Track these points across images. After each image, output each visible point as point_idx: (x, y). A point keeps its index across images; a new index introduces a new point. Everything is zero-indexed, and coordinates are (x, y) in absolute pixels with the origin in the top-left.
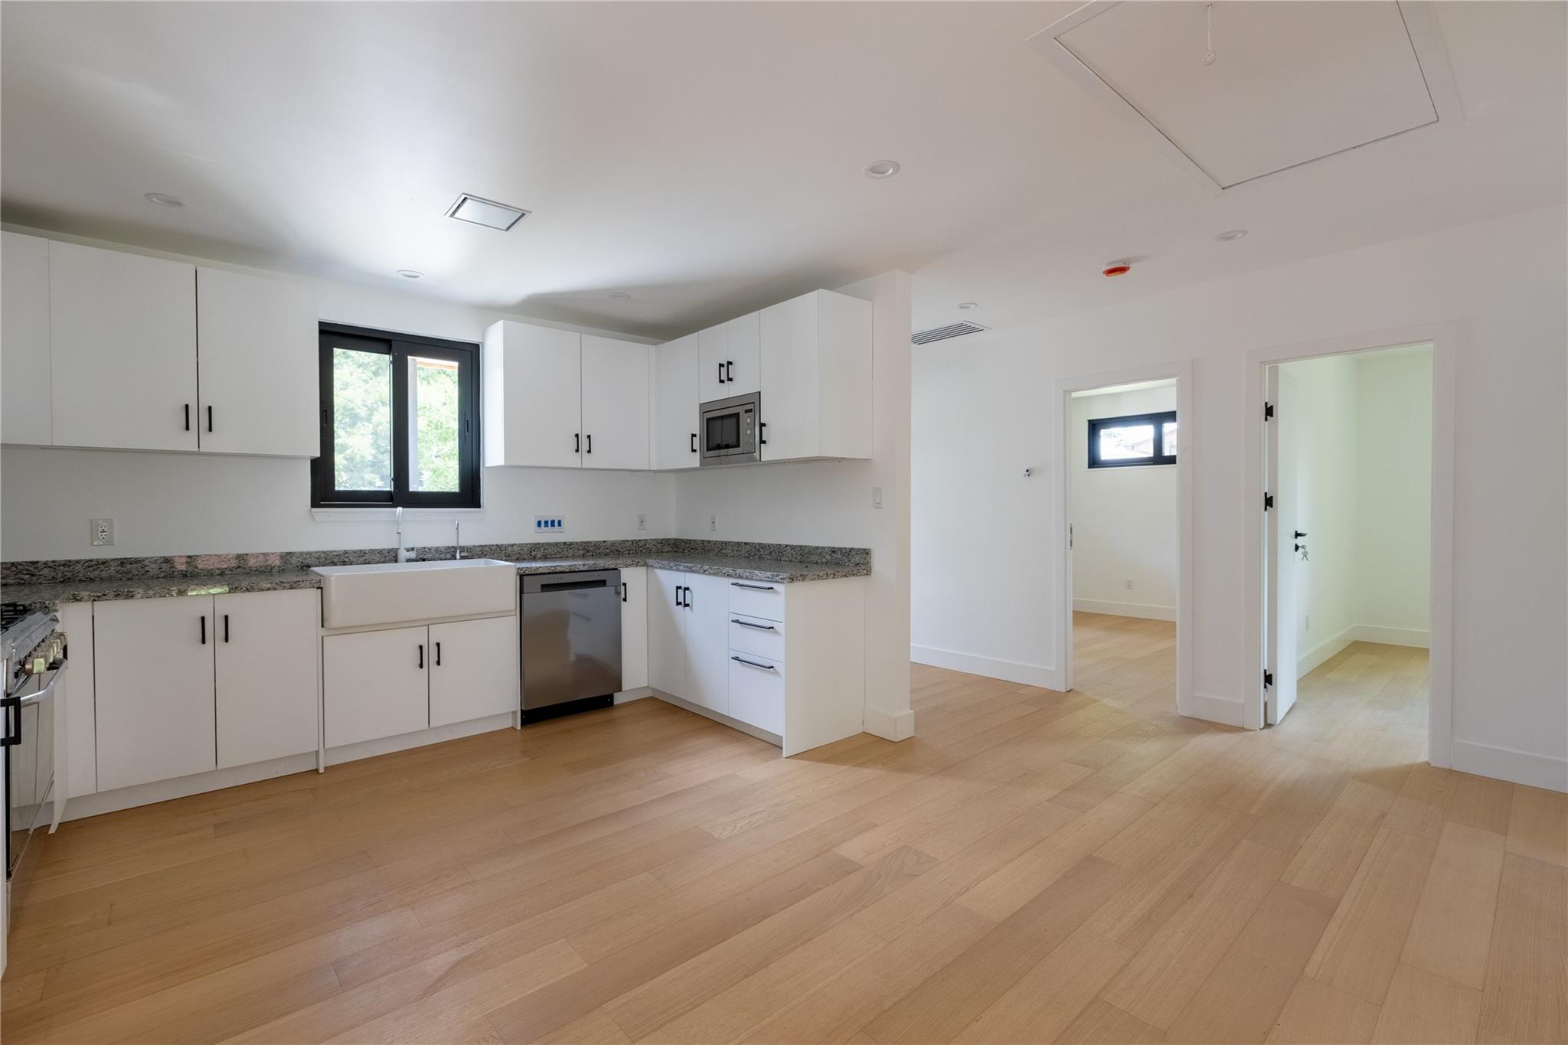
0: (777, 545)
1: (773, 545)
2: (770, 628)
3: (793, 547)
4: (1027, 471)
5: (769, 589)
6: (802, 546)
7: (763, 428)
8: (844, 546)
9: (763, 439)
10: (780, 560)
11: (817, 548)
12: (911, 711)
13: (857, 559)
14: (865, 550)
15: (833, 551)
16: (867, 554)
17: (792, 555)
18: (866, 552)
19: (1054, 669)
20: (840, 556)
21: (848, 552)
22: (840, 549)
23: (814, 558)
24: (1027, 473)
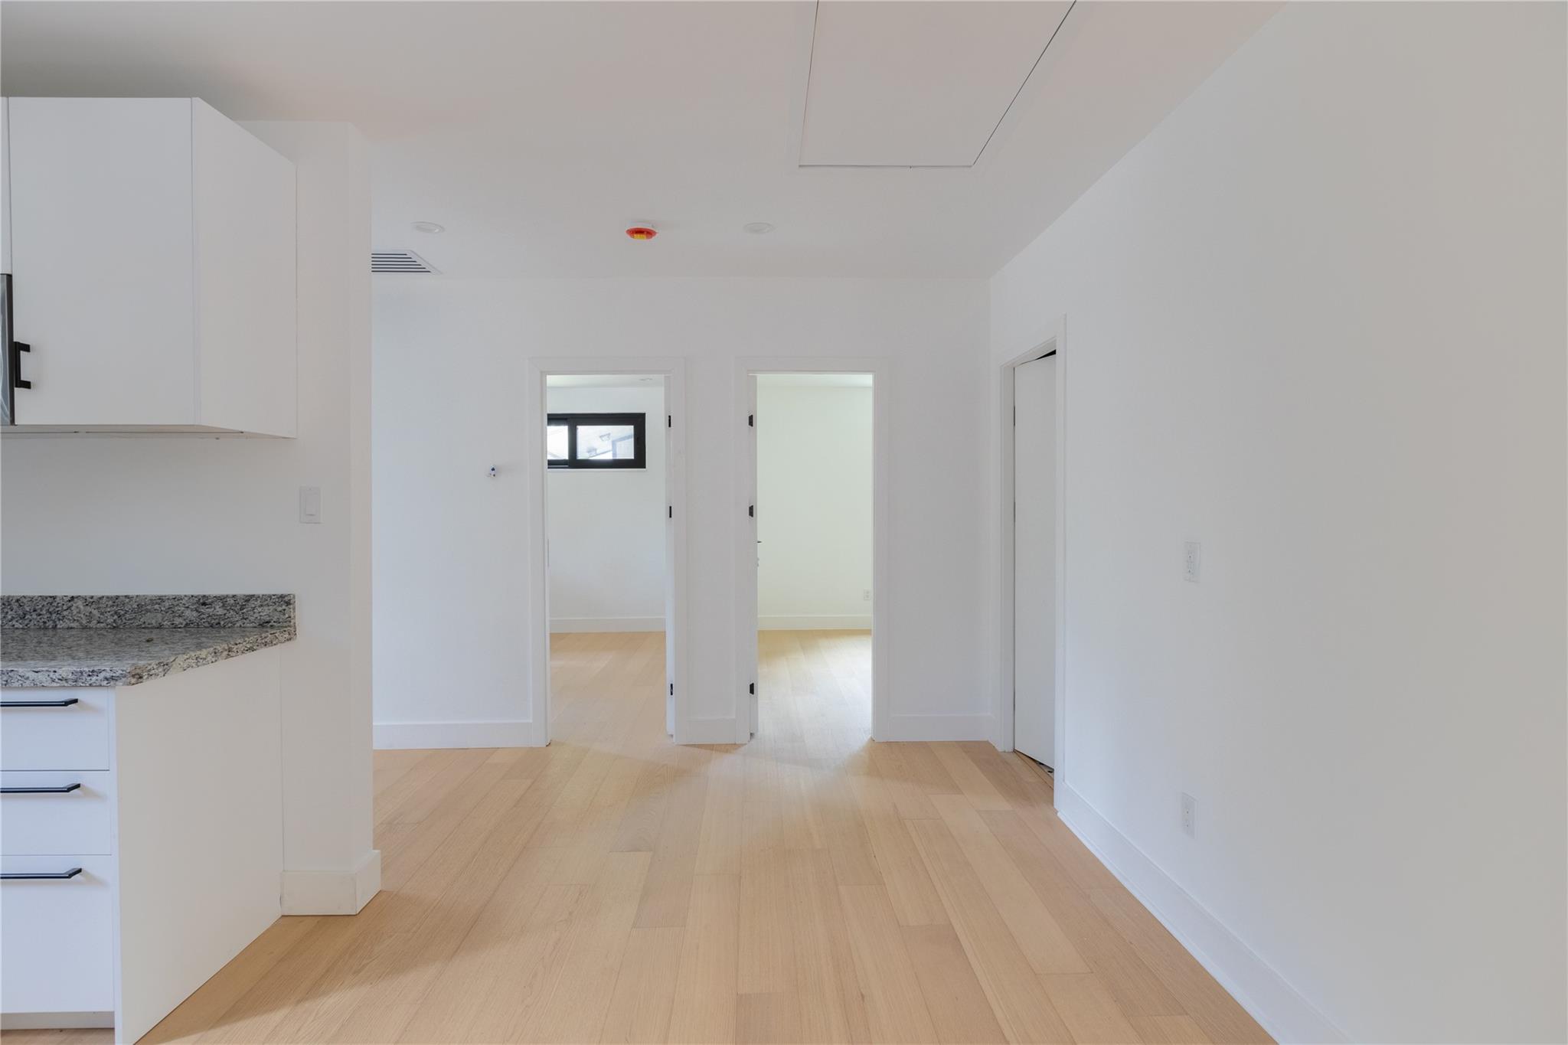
0: (44, 598)
1: (32, 599)
2: (69, 790)
3: (89, 601)
4: (493, 469)
5: (66, 703)
6: (117, 597)
7: (23, 353)
8: (231, 593)
9: (23, 378)
10: (55, 627)
11: (161, 599)
12: (377, 851)
13: (265, 613)
14: (282, 597)
15: (204, 602)
16: (288, 603)
17: (90, 616)
18: (286, 601)
19: (531, 721)
20: (220, 611)
21: (243, 604)
22: (222, 599)
23: (152, 619)
24: (493, 473)
